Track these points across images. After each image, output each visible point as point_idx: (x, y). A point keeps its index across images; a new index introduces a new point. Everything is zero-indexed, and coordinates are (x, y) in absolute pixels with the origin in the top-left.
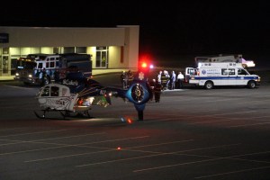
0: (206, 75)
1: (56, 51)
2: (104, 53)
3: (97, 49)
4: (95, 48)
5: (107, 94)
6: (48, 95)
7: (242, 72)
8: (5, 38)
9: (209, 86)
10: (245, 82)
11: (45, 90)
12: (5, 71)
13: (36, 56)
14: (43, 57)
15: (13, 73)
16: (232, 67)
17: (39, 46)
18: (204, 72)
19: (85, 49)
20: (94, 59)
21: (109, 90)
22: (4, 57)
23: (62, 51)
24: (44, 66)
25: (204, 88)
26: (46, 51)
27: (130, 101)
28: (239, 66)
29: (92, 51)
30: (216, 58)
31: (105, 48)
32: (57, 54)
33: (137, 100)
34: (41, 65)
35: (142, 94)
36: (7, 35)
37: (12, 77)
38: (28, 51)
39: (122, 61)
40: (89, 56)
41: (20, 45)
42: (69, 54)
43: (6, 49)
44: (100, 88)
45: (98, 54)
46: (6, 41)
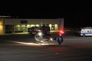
0: (83, 33)
1: (40, 25)
2: (54, 26)
4: (51, 25)
9: (84, 36)
12: (26, 31)
13: (34, 27)
14: (36, 27)
15: (28, 32)
17: (36, 24)
19: (48, 25)
20: (51, 28)
22: (26, 27)
23: (42, 26)
25: (82, 36)
26: (37, 26)
29: (50, 26)
36: (27, 21)
37: (28, 33)
38: (32, 26)
39: (59, 28)
40: (50, 27)
41: (30, 24)
42: (44, 27)
43: (26, 25)
45: (52, 26)
46: (26, 23)
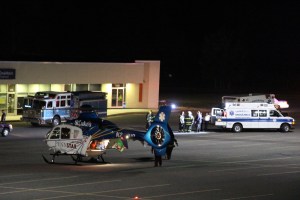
0: (234, 117)
1: (67, 88)
2: (120, 91)
3: (113, 86)
4: (111, 85)
5: (124, 136)
6: (58, 137)
7: (275, 114)
8: (11, 73)
9: (237, 129)
10: (277, 125)
11: (55, 132)
12: (11, 111)
13: (45, 94)
14: (52, 95)
15: (19, 112)
16: (263, 108)
17: (49, 83)
18: (232, 113)
19: (99, 86)
20: (109, 98)
21: (125, 132)
22: (10, 95)
23: (74, 88)
24: (54, 105)
25: (232, 130)
26: (57, 88)
27: (149, 144)
28: (271, 107)
29: (107, 88)
30: (245, 98)
31: (121, 85)
32: (69, 92)
33: (157, 144)
34: (50, 104)
35: (163, 137)
36: (14, 71)
37: (19, 117)
38: (36, 88)
39: (140, 100)
40: (105, 94)
41: (28, 82)
42: (82, 93)
43: (12, 86)
44: (116, 129)
45: (114, 92)
46: (13, 77)
